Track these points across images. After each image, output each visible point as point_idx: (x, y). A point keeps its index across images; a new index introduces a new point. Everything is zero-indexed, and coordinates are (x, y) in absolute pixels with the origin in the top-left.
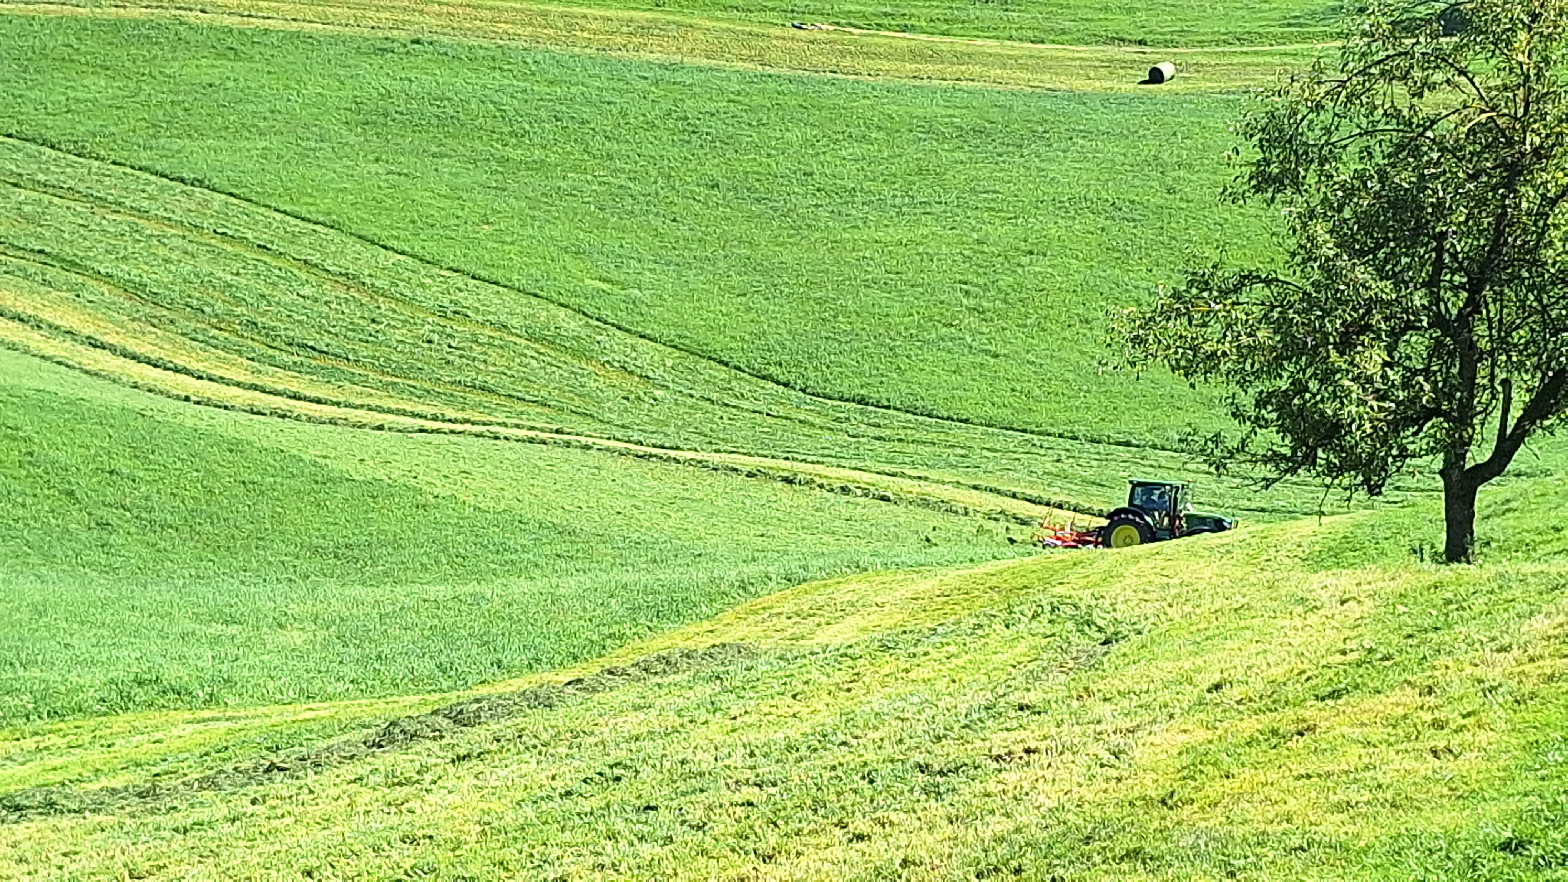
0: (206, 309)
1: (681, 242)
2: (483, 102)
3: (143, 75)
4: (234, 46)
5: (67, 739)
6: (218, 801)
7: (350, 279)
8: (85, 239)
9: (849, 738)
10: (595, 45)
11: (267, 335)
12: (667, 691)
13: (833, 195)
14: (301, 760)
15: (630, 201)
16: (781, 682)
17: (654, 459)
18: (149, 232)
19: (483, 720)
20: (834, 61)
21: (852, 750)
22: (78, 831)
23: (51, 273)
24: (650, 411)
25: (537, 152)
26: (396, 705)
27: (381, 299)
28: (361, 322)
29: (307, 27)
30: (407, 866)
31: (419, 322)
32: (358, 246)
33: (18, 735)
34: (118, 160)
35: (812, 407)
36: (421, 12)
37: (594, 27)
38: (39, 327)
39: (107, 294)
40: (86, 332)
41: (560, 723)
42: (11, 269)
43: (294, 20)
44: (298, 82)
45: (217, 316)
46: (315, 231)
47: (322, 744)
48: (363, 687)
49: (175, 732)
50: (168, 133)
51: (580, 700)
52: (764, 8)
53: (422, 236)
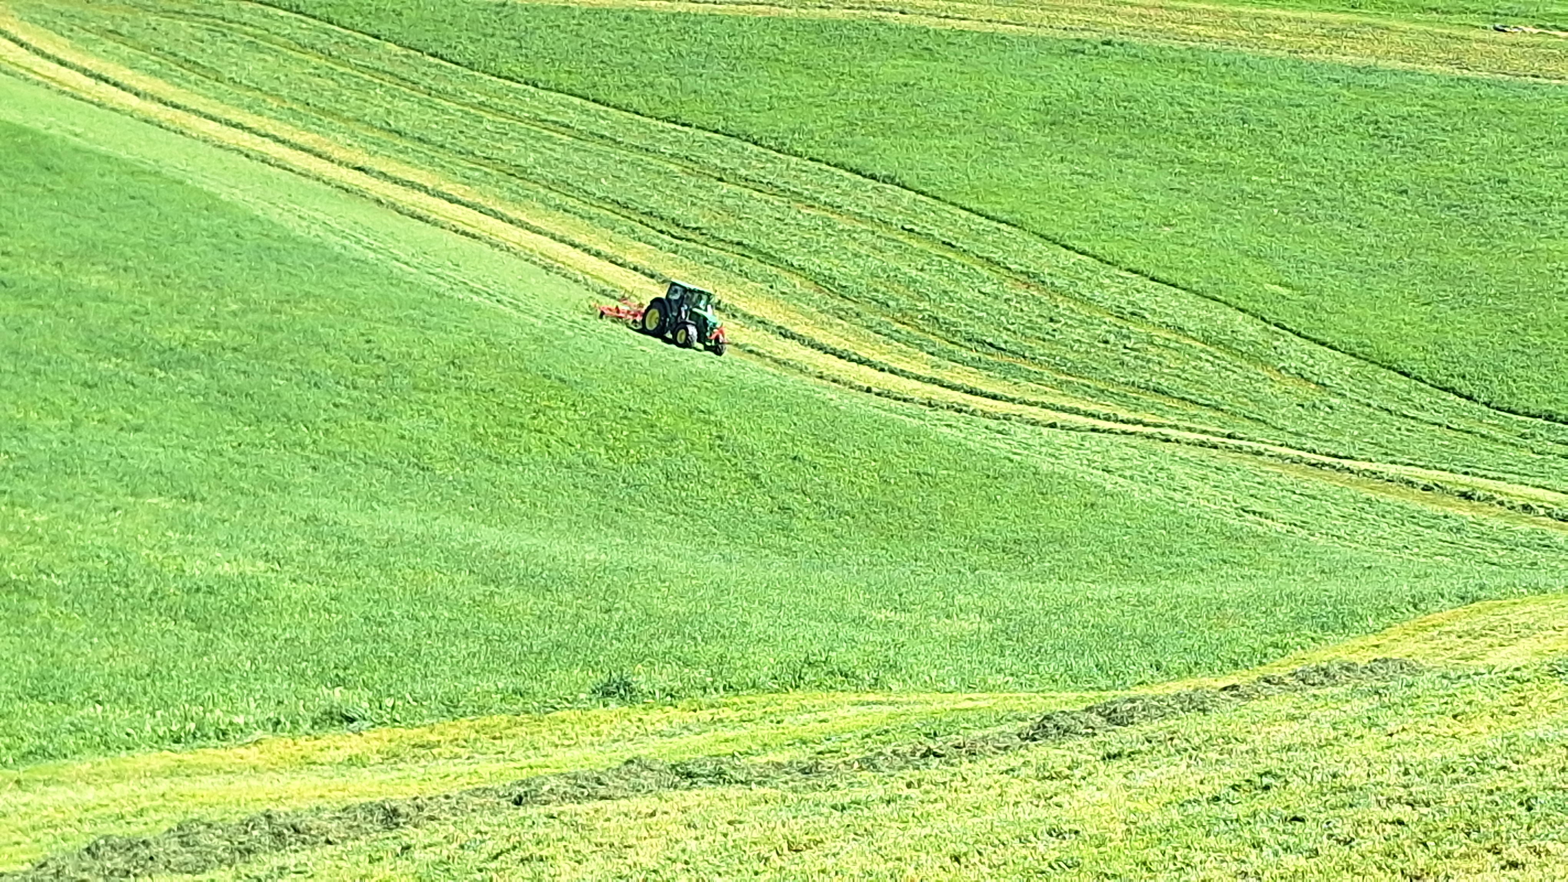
0: (891, 303)
1: (1366, 249)
2: (1171, 104)
3: (842, 74)
4: (930, 46)
5: (740, 713)
6: (875, 782)
7: (1030, 277)
8: (781, 232)
9: (1510, 763)
10: (1287, 48)
11: (948, 331)
12: (1324, 702)
13: (1529, 203)
14: (956, 747)
15: (1315, 205)
16: (1442, 701)
17: (1327, 468)
18: (840, 227)
19: (1136, 720)
20: (1536, 65)
21: (1512, 775)
22: (743, 801)
23: (747, 265)
24: (1324, 419)
25: (1222, 154)
26: (1053, 701)
27: (1060, 299)
28: (1039, 320)
29: (1001, 27)
30: (1052, 859)
31: (1096, 322)
32: (1040, 245)
33: (695, 706)
34: (815, 157)
35: (1496, 422)
36: (1114, 14)
37: (1287, 28)
38: (734, 316)
39: (798, 286)
40: (777, 323)
41: (1213, 728)
42: (711, 259)
43: (989, 21)
44: (989, 82)
45: (900, 310)
46: (999, 229)
47: (978, 733)
48: (1023, 680)
49: (841, 712)
50: (863, 132)
51: (1234, 707)
52: (1465, 11)
53: (1103, 237)
